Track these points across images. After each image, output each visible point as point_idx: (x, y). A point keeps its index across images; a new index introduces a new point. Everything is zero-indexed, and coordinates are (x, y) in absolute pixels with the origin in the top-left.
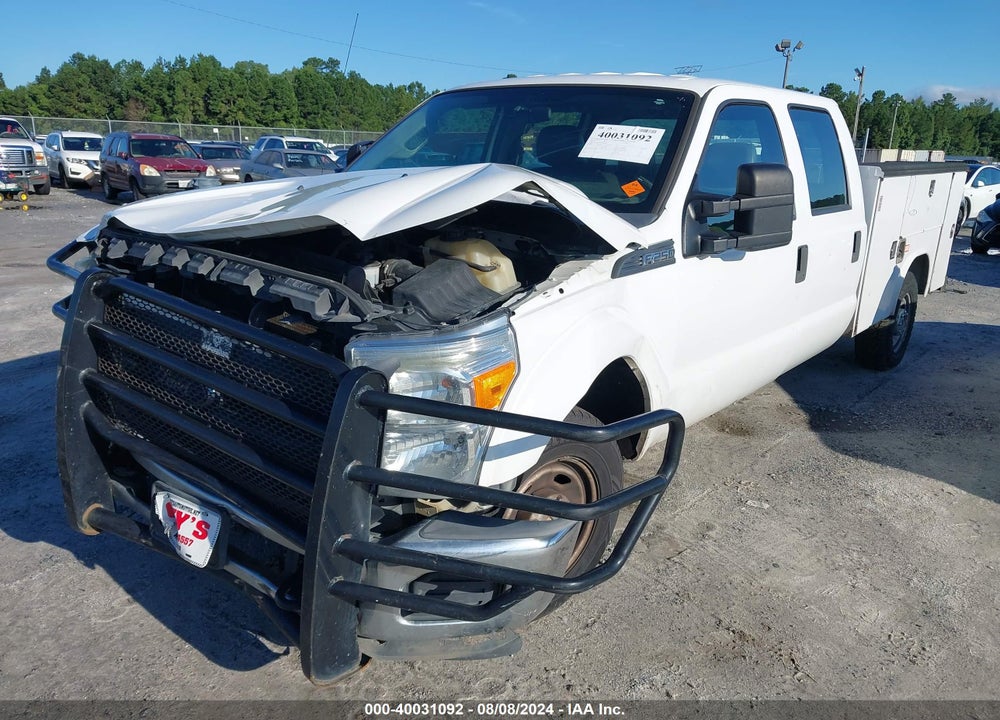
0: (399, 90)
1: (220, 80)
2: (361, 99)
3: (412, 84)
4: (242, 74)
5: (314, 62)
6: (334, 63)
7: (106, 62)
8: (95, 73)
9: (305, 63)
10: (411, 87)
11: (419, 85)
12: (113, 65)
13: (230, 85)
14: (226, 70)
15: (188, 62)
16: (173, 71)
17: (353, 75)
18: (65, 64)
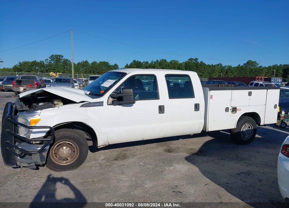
0: (215, 66)
1: (166, 65)
2: (203, 69)
3: (219, 64)
4: (171, 63)
5: (191, 59)
6: (196, 59)
7: (140, 62)
8: (137, 64)
9: (189, 60)
10: (218, 65)
11: (221, 64)
12: (142, 62)
13: (168, 66)
14: (168, 62)
15: (159, 61)
16: (155, 63)
17: (201, 62)
18: (132, 63)
